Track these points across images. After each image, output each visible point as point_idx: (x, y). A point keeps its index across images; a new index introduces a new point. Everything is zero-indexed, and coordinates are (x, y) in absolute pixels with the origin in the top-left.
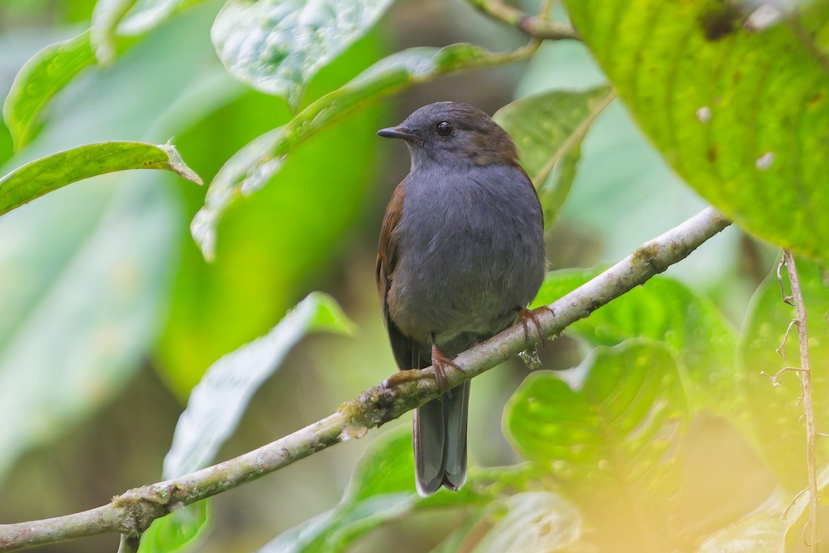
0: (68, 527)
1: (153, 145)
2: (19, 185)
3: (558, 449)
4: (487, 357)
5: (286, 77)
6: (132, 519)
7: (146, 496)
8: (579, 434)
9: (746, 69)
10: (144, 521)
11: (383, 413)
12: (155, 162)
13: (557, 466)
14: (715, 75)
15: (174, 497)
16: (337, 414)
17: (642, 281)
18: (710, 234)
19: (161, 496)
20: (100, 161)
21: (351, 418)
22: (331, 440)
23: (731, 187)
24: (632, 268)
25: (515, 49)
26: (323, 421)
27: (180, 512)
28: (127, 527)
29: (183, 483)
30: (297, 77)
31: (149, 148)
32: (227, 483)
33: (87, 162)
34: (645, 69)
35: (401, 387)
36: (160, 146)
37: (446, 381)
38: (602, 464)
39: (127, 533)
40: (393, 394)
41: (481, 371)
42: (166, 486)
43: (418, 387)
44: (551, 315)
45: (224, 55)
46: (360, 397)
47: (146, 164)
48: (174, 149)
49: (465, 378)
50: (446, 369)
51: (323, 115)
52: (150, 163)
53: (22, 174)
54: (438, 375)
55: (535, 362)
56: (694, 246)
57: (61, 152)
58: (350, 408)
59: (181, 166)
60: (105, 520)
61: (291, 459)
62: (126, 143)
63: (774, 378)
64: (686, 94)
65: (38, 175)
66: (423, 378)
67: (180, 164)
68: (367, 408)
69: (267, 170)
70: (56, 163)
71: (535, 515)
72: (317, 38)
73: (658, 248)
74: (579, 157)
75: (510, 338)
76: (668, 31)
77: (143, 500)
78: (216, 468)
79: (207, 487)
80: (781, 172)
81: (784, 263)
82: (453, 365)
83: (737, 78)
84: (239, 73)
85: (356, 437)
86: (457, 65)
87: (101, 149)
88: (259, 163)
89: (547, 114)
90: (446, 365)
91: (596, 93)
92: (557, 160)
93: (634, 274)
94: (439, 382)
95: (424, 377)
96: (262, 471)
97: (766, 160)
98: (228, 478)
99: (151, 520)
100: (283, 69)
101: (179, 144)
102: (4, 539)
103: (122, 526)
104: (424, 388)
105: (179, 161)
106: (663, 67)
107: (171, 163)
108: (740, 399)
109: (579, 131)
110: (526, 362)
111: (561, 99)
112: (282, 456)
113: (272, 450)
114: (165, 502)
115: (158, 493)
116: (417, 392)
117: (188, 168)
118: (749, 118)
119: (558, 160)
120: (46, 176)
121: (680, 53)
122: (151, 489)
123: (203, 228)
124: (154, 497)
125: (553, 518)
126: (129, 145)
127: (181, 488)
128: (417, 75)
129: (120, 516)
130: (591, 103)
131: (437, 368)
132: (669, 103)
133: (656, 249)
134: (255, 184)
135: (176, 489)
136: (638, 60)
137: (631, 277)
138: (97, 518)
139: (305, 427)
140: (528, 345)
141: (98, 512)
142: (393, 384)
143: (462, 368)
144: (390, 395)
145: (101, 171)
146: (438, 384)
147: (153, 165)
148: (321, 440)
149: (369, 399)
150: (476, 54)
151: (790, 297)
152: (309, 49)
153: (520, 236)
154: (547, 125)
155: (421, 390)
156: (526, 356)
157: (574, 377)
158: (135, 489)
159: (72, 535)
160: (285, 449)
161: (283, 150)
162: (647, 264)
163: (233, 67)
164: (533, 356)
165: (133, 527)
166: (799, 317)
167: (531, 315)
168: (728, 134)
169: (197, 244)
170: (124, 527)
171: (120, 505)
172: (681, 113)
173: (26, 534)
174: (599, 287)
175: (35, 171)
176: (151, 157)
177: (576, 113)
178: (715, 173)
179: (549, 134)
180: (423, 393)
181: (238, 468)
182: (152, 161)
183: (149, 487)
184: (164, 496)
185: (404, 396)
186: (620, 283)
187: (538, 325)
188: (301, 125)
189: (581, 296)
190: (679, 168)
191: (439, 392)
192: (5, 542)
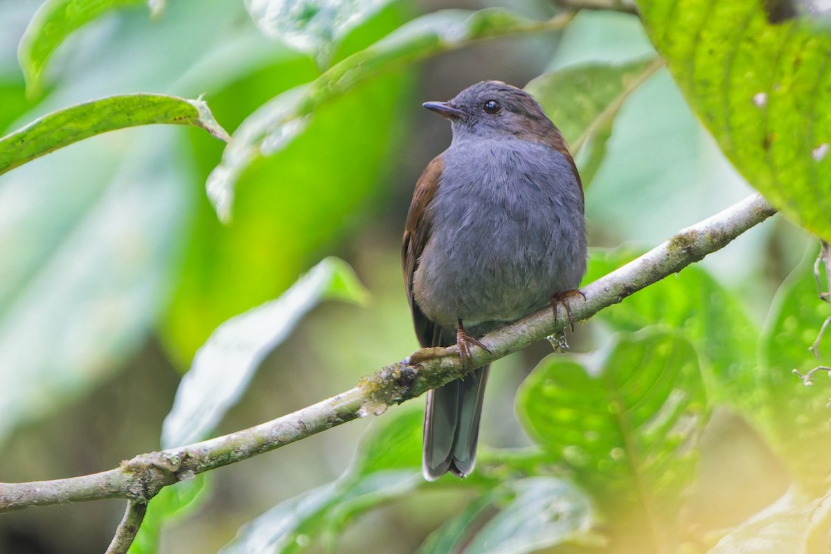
0: (74, 490)
1: (183, 99)
2: (44, 133)
3: (570, 435)
4: (514, 338)
5: (317, 34)
6: (141, 485)
7: (156, 462)
8: (593, 420)
9: (807, 55)
10: (152, 488)
11: (404, 390)
12: (185, 117)
13: (569, 451)
14: (776, 59)
15: (185, 465)
16: (356, 389)
17: (677, 269)
18: (751, 224)
19: (171, 464)
20: (129, 114)
21: (370, 394)
22: (349, 415)
23: (783, 177)
24: (668, 255)
26: (341, 395)
27: (188, 479)
28: (135, 493)
29: (195, 450)
30: (327, 35)
31: (180, 102)
32: (240, 454)
33: (116, 113)
34: (704, 49)
35: (424, 364)
36: (191, 101)
38: (614, 453)
39: (135, 499)
40: (415, 371)
41: (507, 352)
42: (177, 453)
43: (441, 365)
44: (582, 298)
45: (253, 9)
46: (381, 373)
47: (175, 119)
48: (205, 105)
49: (488, 359)
50: (472, 349)
51: (349, 75)
52: (180, 118)
53: (47, 123)
54: (463, 355)
55: (563, 347)
56: (733, 236)
57: (89, 101)
58: (370, 384)
59: (211, 124)
60: (112, 484)
61: (306, 432)
62: (157, 96)
63: (807, 377)
64: (745, 76)
65: (64, 124)
66: (447, 357)
67: (210, 121)
68: (388, 384)
69: (289, 130)
70: (83, 112)
71: (544, 501)
73: (696, 236)
75: (539, 321)
77: (153, 466)
78: (230, 438)
79: (219, 456)
81: (822, 259)
83: (797, 64)
84: (268, 26)
85: (376, 414)
86: (490, 32)
87: (130, 100)
88: (281, 122)
89: (581, 88)
90: (471, 344)
91: (633, 68)
92: (587, 137)
93: (670, 262)
94: (463, 361)
95: (448, 355)
96: (276, 443)
97: (822, 151)
98: (241, 448)
99: (159, 487)
100: (314, 26)
101: (211, 101)
103: (129, 491)
104: (447, 367)
105: (209, 118)
106: (722, 49)
107: (201, 119)
108: (760, 394)
109: (611, 107)
110: (553, 345)
111: (597, 74)
112: (298, 429)
113: (288, 422)
114: (175, 469)
115: (168, 460)
116: (439, 371)
117: (218, 126)
118: (807, 106)
120: (72, 126)
121: (740, 33)
122: (161, 456)
123: (219, 186)
124: (165, 464)
125: (563, 506)
126: (159, 98)
127: (192, 456)
128: (449, 39)
129: (128, 481)
130: (626, 79)
131: (463, 348)
132: (726, 86)
133: (694, 238)
134: (275, 144)
135: (187, 456)
136: (697, 39)
137: (667, 263)
138: (104, 482)
139: (323, 400)
140: (557, 329)
141: (106, 476)
142: (415, 361)
143: (488, 348)
144: (412, 373)
145: (130, 124)
146: (462, 363)
147: (183, 120)
148: (338, 415)
149: (391, 374)
151: (827, 294)
152: (340, 7)
154: (580, 99)
155: (444, 368)
156: (555, 339)
157: (593, 362)
158: (145, 455)
160: (302, 422)
161: (307, 109)
162: (684, 252)
163: (262, 20)
164: (561, 340)
165: (141, 493)
167: (561, 298)
168: (784, 122)
170: (132, 493)
171: (129, 470)
172: (737, 97)
173: (32, 495)
174: (634, 273)
175: (62, 119)
176: (181, 112)
177: (610, 88)
178: (769, 162)
179: (581, 108)
180: (446, 372)
181: (252, 439)
182: (182, 116)
183: (159, 454)
184: (174, 463)
185: (427, 374)
186: (655, 270)
187: (568, 309)
188: (326, 83)
189: (615, 280)
190: (731, 154)
191: (462, 372)
192: (7, 501)
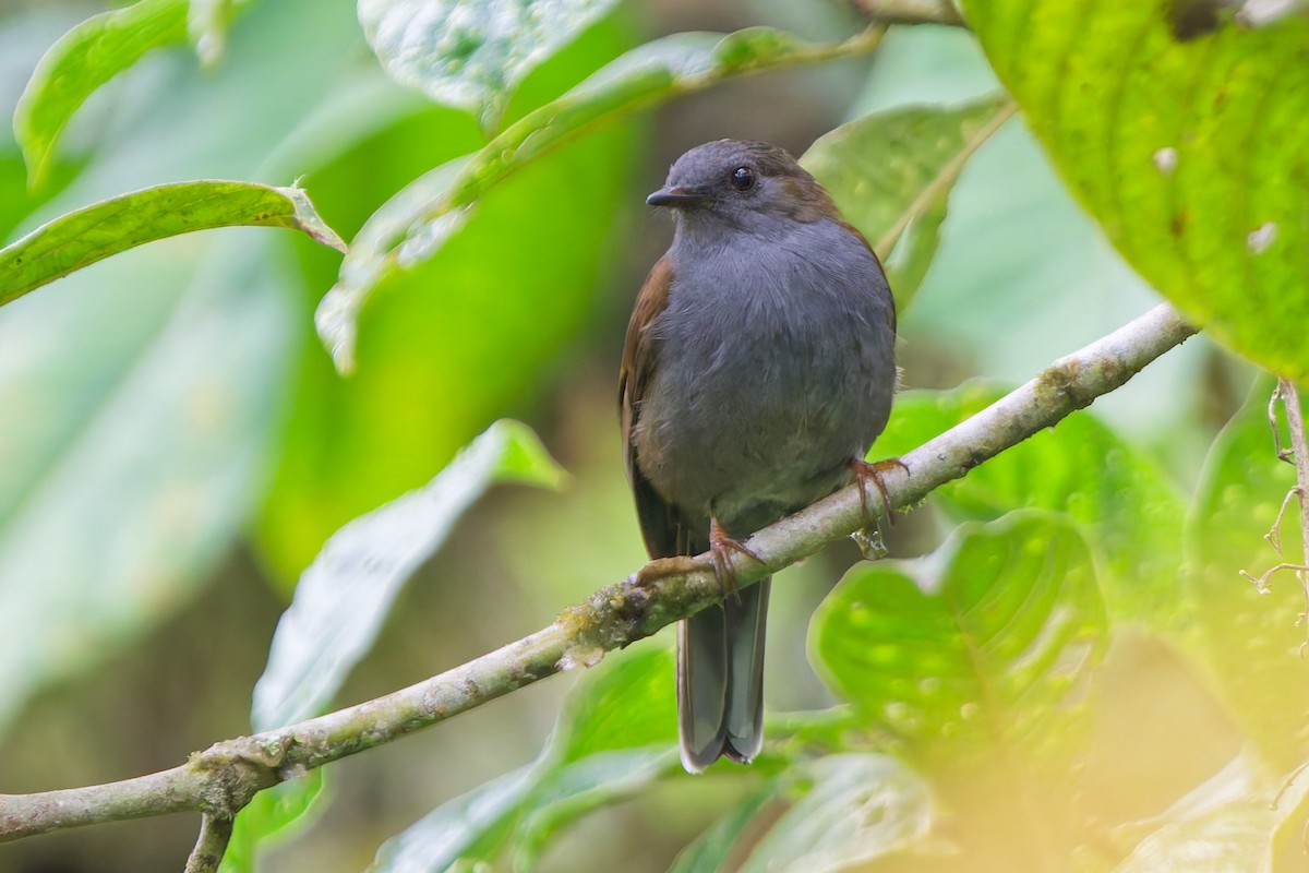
0: (118, 801)
1: (270, 187)
2: (53, 247)
3: (896, 685)
4: (799, 538)
5: (479, 80)
6: (222, 790)
7: (245, 752)
8: (932, 662)
9: (1236, 88)
10: (240, 794)
11: (630, 626)
12: (273, 215)
13: (893, 711)
14: (1187, 95)
15: (291, 757)
16: (555, 627)
17: (1052, 421)
18: (1163, 347)
19: (269, 755)
20: (184, 213)
21: (578, 633)
22: (545, 669)
23: (1206, 277)
24: (1036, 400)
25: (845, 38)
26: (532, 637)
27: (296, 778)
28: (213, 802)
29: (305, 732)
30: (496, 80)
31: (264, 192)
32: (376, 735)
33: (165, 213)
34: (1073, 87)
35: (660, 584)
36: (281, 190)
37: (732, 577)
38: (966, 710)
39: (213, 812)
40: (647, 595)
41: (789, 561)
42: (278, 737)
43: (687, 585)
44: (904, 472)
45: (379, 42)
46: (592, 600)
47: (258, 219)
48: (304, 195)
49: (764, 572)
50: (733, 558)
51: (534, 139)
52: (266, 217)
53: (58, 231)
54: (720, 567)
55: (877, 548)
56: (1137, 367)
57: (122, 195)
58: (576, 618)
59: (314, 223)
60: (177, 790)
61: (479, 697)
62: (228, 183)
63: (1262, 581)
64: (1140, 125)
65: (85, 231)
66: (696, 572)
67: (313, 220)
68: (604, 619)
69: (442, 228)
70: (113, 214)
71: (858, 792)
72: (529, 17)
73: (1080, 369)
74: (946, 214)
75: (838, 510)
76: (1111, 25)
77: (240, 760)
78: (359, 710)
80: (1287, 254)
81: (1280, 396)
82: (745, 552)
83: (1221, 102)
84: (402, 71)
85: (587, 665)
86: (752, 64)
87: (187, 191)
88: (429, 215)
89: (895, 145)
90: (733, 550)
91: (975, 111)
92: (908, 221)
93: (1039, 411)
94: (721, 577)
95: (697, 569)
96: (432, 716)
97: (1265, 235)
98: (377, 727)
99: (251, 793)
100: (474, 67)
101: (311, 186)
102: (14, 819)
103: (204, 800)
104: (696, 588)
105: (312, 214)
106: (1103, 83)
107: (299, 218)
108: (1188, 604)
109: (945, 173)
110: (862, 547)
111: (920, 120)
112: (466, 692)
113: (449, 682)
114: (274, 763)
115: (264, 749)
116: (684, 594)
117: (326, 226)
118: (1240, 166)
119: (912, 219)
120: (98, 234)
121: (1131, 58)
122: (253, 742)
123: (335, 318)
124: (258, 756)
125: (888, 797)
127: (301, 741)
128: (687, 78)
129: (201, 784)
130: (967, 128)
131: (719, 556)
132: (1111, 141)
133: (1076, 372)
134: (421, 250)
135: (294, 742)
136: (1063, 69)
137: (1035, 414)
138: (165, 787)
140: (866, 520)
141: (167, 778)
142: (646, 580)
143: (758, 556)
144: (641, 598)
145: (187, 227)
146: (720, 581)
147: (270, 218)
148: (528, 669)
149: (608, 602)
150: (782, 44)
151: (1289, 451)
152: (516, 36)
153: (858, 348)
154: (896, 162)
155: (692, 590)
156: (863, 538)
157: (926, 571)
158: (227, 742)
159: (121, 815)
160: (470, 682)
161: (469, 195)
162: (1060, 394)
163: (392, 61)
164: (873, 539)
165: (223, 803)
166: (1304, 483)
167: (871, 471)
168: (1204, 194)
169: (326, 344)
170: (209, 803)
171: (203, 767)
172: (1130, 157)
173: (51, 812)
174: (982, 430)
175: (80, 225)
176: (267, 206)
177: (942, 143)
178: (1182, 254)
179: (898, 177)
180: (695, 596)
181: (394, 711)
182: (269, 213)
183: (250, 739)
184: (273, 754)
185: (665, 600)
186: (1017, 424)
187: (882, 487)
188: (498, 155)
189: (953, 444)
190: (1124, 244)
191: (721, 594)
